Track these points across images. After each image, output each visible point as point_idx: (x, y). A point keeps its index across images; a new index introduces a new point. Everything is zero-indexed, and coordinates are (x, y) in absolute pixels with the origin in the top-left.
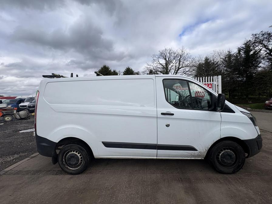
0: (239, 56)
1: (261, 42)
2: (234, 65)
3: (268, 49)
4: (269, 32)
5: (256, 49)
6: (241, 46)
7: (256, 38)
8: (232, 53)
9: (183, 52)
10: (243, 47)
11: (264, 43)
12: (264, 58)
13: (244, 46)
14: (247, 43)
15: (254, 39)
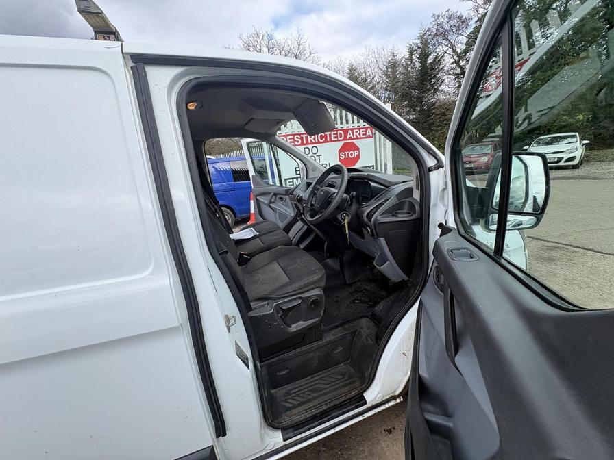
0: (410, 65)
1: (445, 35)
2: (402, 85)
3: (455, 51)
4: (458, 14)
5: (438, 50)
6: (414, 41)
7: (438, 25)
8: (398, 58)
9: (301, 47)
10: (417, 44)
11: (450, 37)
12: (448, 71)
13: (418, 42)
14: (424, 35)
15: (436, 27)
